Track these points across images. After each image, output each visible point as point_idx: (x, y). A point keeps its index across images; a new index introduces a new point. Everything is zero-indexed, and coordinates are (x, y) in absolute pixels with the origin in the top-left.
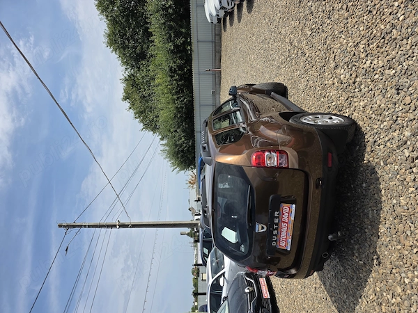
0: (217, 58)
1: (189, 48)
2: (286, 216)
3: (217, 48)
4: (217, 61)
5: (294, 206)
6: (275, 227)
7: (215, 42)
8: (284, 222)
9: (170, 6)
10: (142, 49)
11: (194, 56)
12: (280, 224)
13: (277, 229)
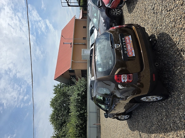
0: (98, 119)
1: (86, 114)
2: (128, 41)
3: (98, 115)
4: (98, 121)
5: (130, 36)
6: (124, 44)
7: (97, 113)
8: (128, 43)
9: (79, 99)
10: (65, 120)
11: (88, 119)
12: (126, 44)
13: (125, 45)
